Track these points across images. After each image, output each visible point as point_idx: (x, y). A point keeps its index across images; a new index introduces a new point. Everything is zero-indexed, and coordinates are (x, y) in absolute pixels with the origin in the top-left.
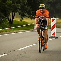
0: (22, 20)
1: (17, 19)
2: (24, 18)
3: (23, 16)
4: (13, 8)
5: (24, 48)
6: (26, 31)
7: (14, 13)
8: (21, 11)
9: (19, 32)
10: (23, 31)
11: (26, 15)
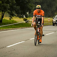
0: (11, 19)
1: (6, 18)
2: (13, 17)
3: (12, 15)
4: (3, 8)
5: (13, 45)
6: (14, 29)
7: (3, 12)
8: (10, 11)
9: (8, 30)
10: (12, 29)
11: (15, 14)
